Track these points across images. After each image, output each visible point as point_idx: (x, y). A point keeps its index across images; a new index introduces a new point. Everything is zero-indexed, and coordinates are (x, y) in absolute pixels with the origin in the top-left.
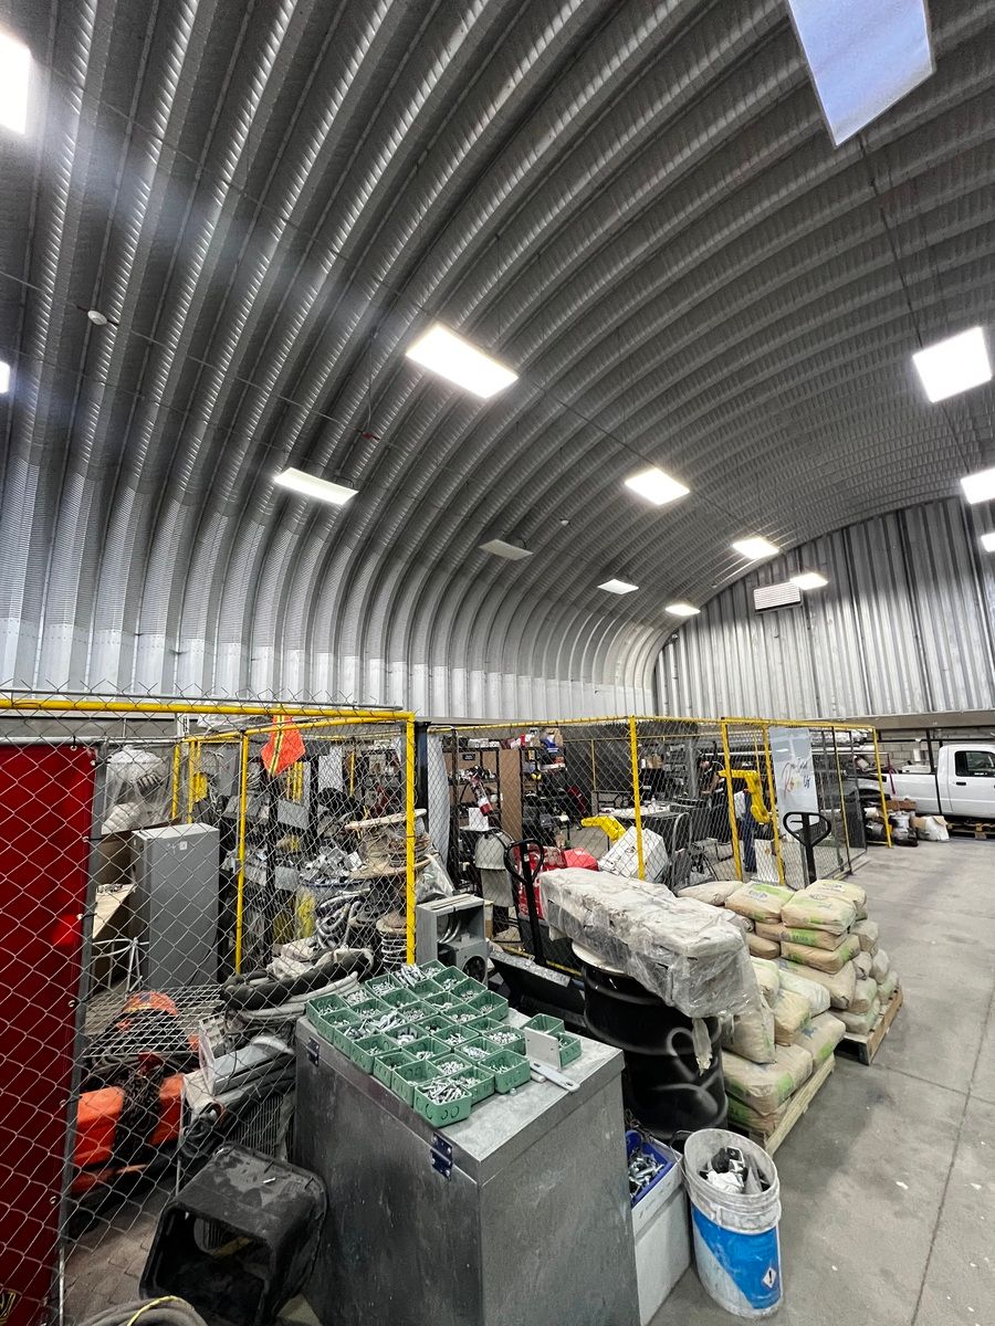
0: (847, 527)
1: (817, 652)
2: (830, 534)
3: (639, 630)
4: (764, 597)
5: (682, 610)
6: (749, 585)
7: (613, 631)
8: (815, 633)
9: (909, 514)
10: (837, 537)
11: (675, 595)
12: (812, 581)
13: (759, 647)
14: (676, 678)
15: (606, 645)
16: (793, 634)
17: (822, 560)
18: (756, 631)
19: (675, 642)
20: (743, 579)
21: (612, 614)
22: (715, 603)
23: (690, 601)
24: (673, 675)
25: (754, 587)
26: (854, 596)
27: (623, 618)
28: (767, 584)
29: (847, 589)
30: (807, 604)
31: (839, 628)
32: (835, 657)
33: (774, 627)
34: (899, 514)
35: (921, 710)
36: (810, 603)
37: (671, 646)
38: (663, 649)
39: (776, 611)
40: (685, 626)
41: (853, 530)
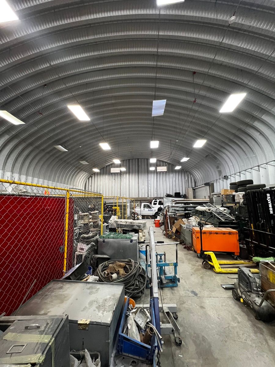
0: (130, 159)
1: (122, 184)
2: (127, 160)
3: (84, 173)
4: (113, 170)
5: (96, 170)
6: (110, 167)
7: (78, 173)
8: (122, 180)
9: (140, 160)
10: (128, 161)
11: (95, 166)
12: (123, 169)
13: (111, 181)
14: (91, 186)
15: (76, 176)
16: (118, 178)
17: (125, 165)
18: (110, 177)
19: (91, 177)
20: (109, 165)
21: (79, 168)
22: (102, 169)
23: (98, 168)
24: (90, 185)
25: (111, 168)
26: (129, 173)
27: (81, 170)
28: (114, 168)
29: (129, 172)
30: (121, 173)
31: (126, 179)
32: (125, 185)
33: (114, 177)
34: (138, 159)
35: (137, 197)
36: (122, 173)
37: (90, 178)
38: (88, 179)
39: (115, 174)
40: (95, 174)
41: (131, 160)
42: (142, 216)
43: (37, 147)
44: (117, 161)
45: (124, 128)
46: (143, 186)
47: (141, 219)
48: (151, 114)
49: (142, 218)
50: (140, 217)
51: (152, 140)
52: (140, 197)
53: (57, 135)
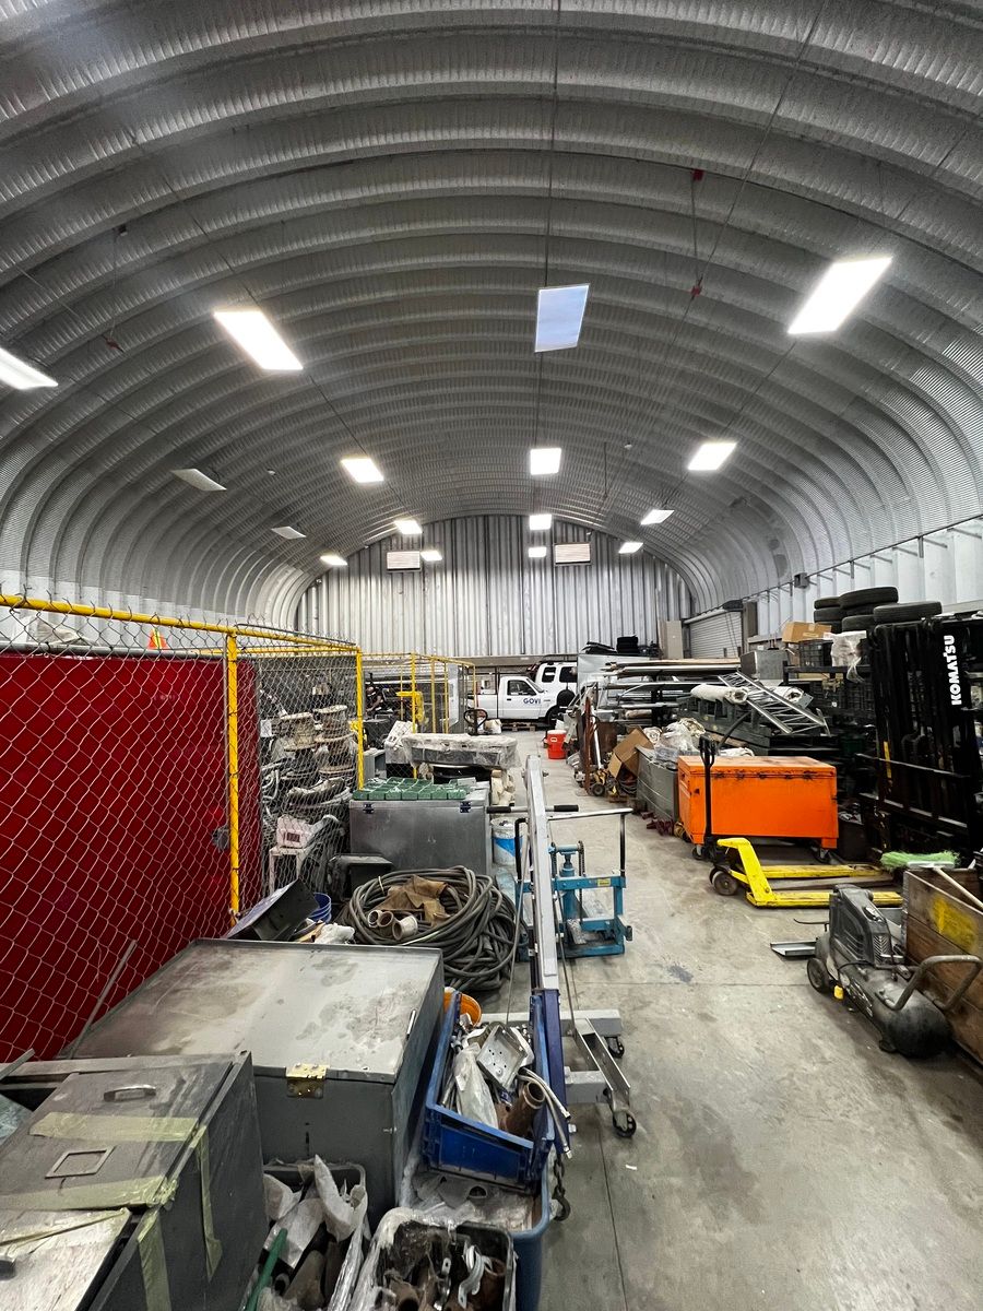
0: (455, 519)
1: (428, 608)
2: (444, 521)
3: (290, 572)
4: (395, 559)
5: (333, 560)
6: (384, 547)
7: (269, 570)
8: (428, 594)
9: (491, 519)
10: (448, 524)
11: (328, 546)
12: (433, 556)
13: (387, 600)
14: (317, 619)
15: (262, 582)
16: (413, 589)
17: (437, 540)
18: (387, 585)
19: (318, 586)
20: (380, 542)
21: (271, 556)
22: (356, 557)
23: (340, 552)
24: (314, 615)
25: (387, 550)
26: (454, 569)
27: (279, 560)
28: (398, 550)
29: (452, 565)
30: (424, 571)
31: (443, 590)
32: (439, 612)
33: (399, 584)
34: (486, 517)
35: (485, 655)
36: (427, 571)
37: (314, 589)
38: (307, 592)
39: (404, 573)
40: (328, 573)
41: (458, 521)
42: (503, 720)
43: (110, 477)
44: (409, 527)
45: (431, 399)
46: (506, 617)
47: (500, 731)
48: (532, 344)
49: (503, 730)
50: (496, 726)
51: (536, 443)
52: (495, 654)
53: (181, 427)
